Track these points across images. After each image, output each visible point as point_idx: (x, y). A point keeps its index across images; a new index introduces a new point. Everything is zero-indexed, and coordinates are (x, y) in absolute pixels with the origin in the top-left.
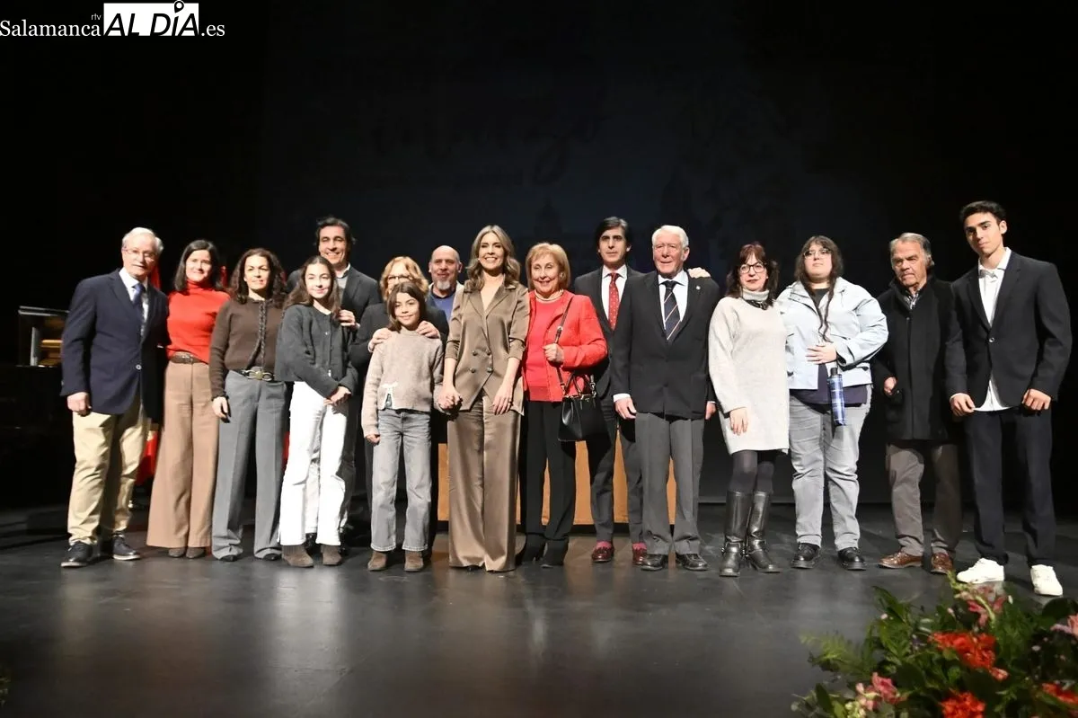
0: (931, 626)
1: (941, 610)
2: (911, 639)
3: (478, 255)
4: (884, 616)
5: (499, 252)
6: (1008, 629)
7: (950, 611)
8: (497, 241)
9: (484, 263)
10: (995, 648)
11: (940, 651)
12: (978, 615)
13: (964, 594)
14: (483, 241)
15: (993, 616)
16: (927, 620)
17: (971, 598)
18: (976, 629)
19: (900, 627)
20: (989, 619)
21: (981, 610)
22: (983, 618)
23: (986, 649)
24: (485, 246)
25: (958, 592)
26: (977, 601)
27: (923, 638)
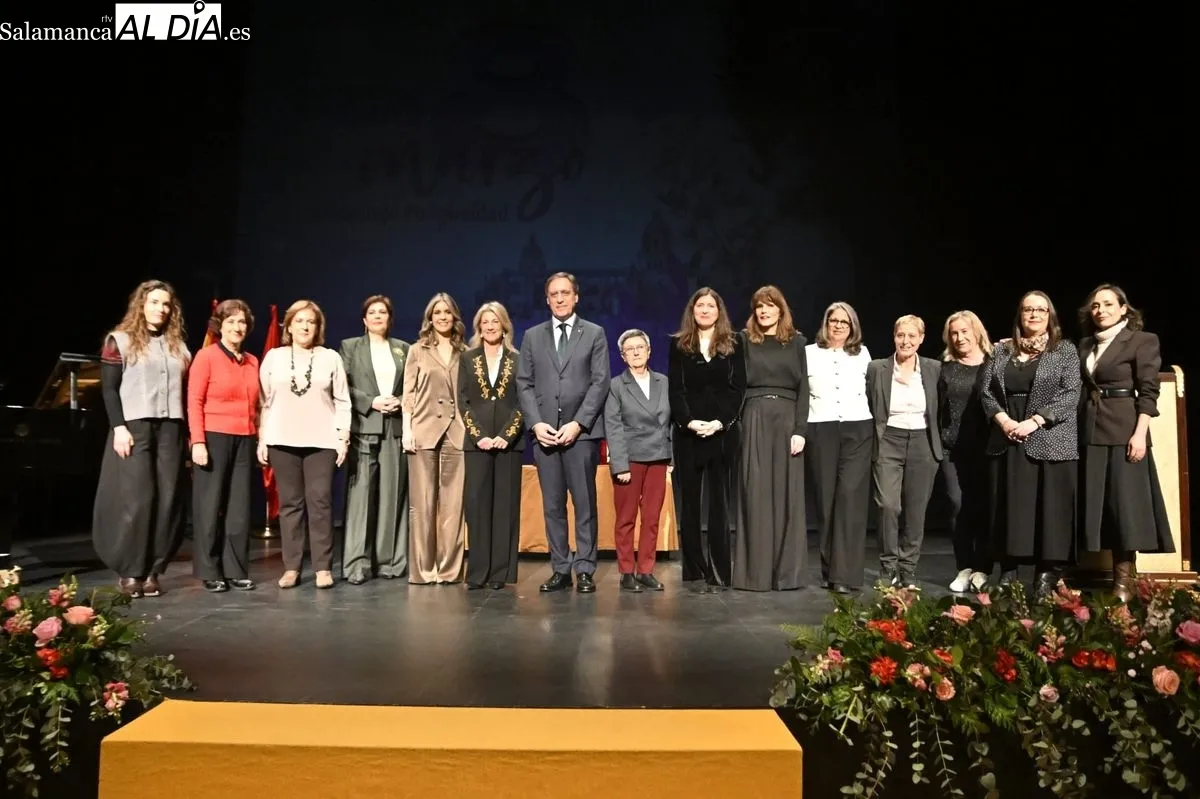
0: (867, 618)
1: (874, 606)
2: (853, 624)
3: (430, 319)
4: (836, 610)
5: (449, 317)
6: (916, 617)
7: (879, 605)
8: (447, 308)
9: (437, 327)
10: (905, 628)
11: (871, 632)
12: (897, 608)
13: (889, 595)
14: (435, 309)
15: (906, 609)
16: (864, 613)
17: (893, 597)
18: (895, 618)
19: (846, 618)
20: (904, 611)
21: (898, 605)
22: (900, 610)
23: (900, 630)
24: (438, 312)
25: (885, 593)
26: (897, 600)
27: (861, 624)
